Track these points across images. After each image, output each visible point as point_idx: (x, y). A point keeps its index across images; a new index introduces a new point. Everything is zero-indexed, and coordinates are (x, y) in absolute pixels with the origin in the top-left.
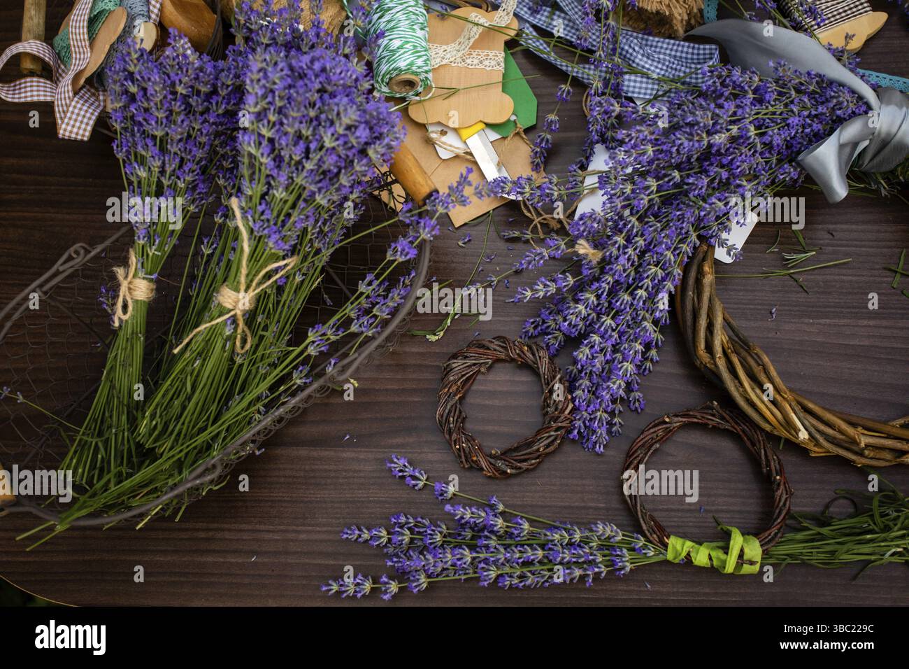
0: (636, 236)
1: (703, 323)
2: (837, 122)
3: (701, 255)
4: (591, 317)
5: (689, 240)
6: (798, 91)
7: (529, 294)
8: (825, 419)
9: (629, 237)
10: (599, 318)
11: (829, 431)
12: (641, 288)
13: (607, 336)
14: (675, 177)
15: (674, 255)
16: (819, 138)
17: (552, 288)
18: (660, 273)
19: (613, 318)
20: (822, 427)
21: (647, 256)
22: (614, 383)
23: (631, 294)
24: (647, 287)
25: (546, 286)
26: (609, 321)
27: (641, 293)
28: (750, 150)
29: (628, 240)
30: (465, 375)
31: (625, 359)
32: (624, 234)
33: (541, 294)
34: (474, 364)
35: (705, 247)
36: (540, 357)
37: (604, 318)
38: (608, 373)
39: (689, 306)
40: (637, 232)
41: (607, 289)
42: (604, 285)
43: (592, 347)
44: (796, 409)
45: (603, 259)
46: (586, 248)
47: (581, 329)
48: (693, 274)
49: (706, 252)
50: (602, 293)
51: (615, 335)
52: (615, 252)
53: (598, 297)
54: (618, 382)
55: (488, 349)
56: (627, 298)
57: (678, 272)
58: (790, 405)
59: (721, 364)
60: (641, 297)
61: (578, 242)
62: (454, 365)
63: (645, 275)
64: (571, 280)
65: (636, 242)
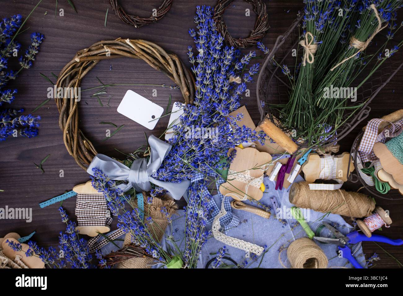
0: (220, 93)
1: (180, 71)
2: (163, 166)
3: (191, 98)
4: (223, 56)
5: (199, 101)
6: (182, 172)
7: (251, 55)
8: (122, 51)
9: (222, 92)
10: (220, 57)
11: (118, 47)
12: (210, 74)
13: (214, 50)
14: (215, 119)
15: (202, 92)
16: (167, 158)
17: (242, 61)
18: (205, 82)
19: (215, 58)
20: (122, 48)
21: (212, 87)
22: (205, 33)
23: (212, 70)
24: (207, 75)
25: (245, 61)
26: (216, 56)
27: (209, 72)
28: (191, 141)
29: (222, 90)
30: (260, 26)
31: (204, 44)
32: (225, 92)
33: (246, 57)
34: (257, 32)
35: (191, 102)
36: (233, 42)
37: (218, 57)
38: (208, 37)
39: (188, 76)
40: (220, 94)
41: (222, 68)
42: (224, 69)
43: (218, 44)
44: (133, 51)
45: (229, 79)
46: (236, 80)
47: (225, 50)
48: (191, 89)
49: (190, 100)
50: (223, 66)
51: (211, 52)
52: (225, 83)
53: (224, 64)
54: (203, 34)
55: (254, 40)
56: (213, 68)
57: (198, 87)
58: (136, 51)
59: (168, 57)
60: (208, 70)
61: (241, 82)
62: (265, 28)
63: (210, 79)
64: (236, 67)
65: (219, 90)
